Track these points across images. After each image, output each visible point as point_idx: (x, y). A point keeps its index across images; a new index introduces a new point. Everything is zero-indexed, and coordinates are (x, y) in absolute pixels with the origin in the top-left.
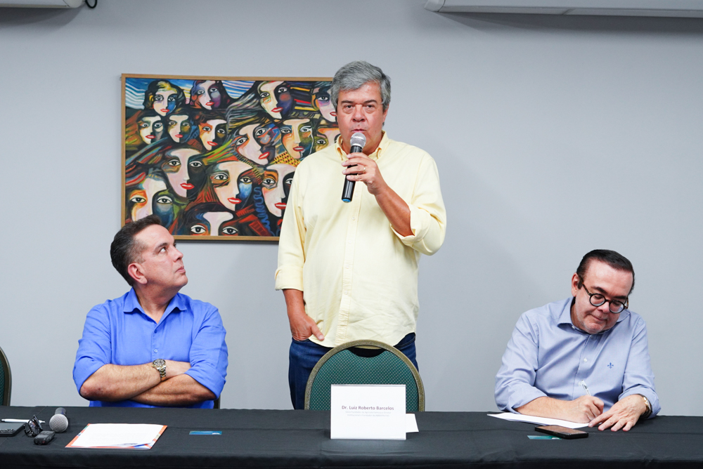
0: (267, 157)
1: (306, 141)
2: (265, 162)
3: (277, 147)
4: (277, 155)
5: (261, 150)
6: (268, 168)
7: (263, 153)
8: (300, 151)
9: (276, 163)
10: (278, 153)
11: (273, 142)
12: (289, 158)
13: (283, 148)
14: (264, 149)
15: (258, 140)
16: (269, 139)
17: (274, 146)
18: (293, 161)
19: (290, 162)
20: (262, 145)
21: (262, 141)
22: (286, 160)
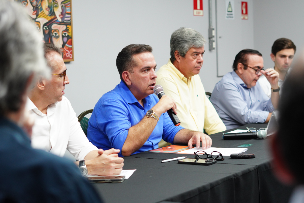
0: (36, 14)
1: (50, 5)
2: (34, 16)
3: (39, 7)
4: (40, 13)
5: (33, 9)
6: (37, 20)
7: (34, 11)
8: (48, 10)
9: (39, 17)
10: (40, 11)
11: (37, 5)
12: (44, 14)
13: (41, 9)
14: (34, 9)
15: (31, 3)
16: (36, 3)
17: (38, 7)
18: (46, 16)
19: (45, 17)
20: (33, 7)
21: (33, 4)
22: (43, 15)
